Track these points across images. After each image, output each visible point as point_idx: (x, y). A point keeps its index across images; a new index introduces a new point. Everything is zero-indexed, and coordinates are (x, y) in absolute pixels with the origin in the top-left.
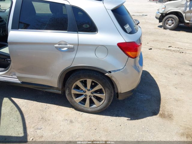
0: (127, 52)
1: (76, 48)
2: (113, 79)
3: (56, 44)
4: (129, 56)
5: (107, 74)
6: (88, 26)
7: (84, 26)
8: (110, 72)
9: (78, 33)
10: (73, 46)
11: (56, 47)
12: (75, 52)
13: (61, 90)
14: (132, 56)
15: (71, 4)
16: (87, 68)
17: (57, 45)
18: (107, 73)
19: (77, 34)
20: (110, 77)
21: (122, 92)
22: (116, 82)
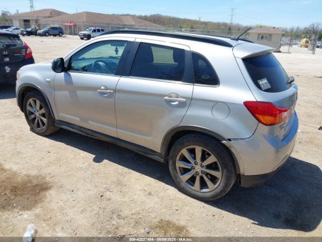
0: (257, 115)
1: (188, 102)
2: (233, 150)
3: (166, 96)
4: (260, 121)
5: (224, 142)
6: (208, 77)
7: (203, 77)
8: (230, 140)
9: (194, 85)
10: (185, 100)
11: (165, 100)
12: (186, 108)
13: (164, 157)
14: (263, 121)
15: (192, 50)
16: (199, 130)
17: (167, 98)
18: (225, 140)
19: (192, 86)
20: (228, 146)
21: (246, 174)
22: (236, 156)
